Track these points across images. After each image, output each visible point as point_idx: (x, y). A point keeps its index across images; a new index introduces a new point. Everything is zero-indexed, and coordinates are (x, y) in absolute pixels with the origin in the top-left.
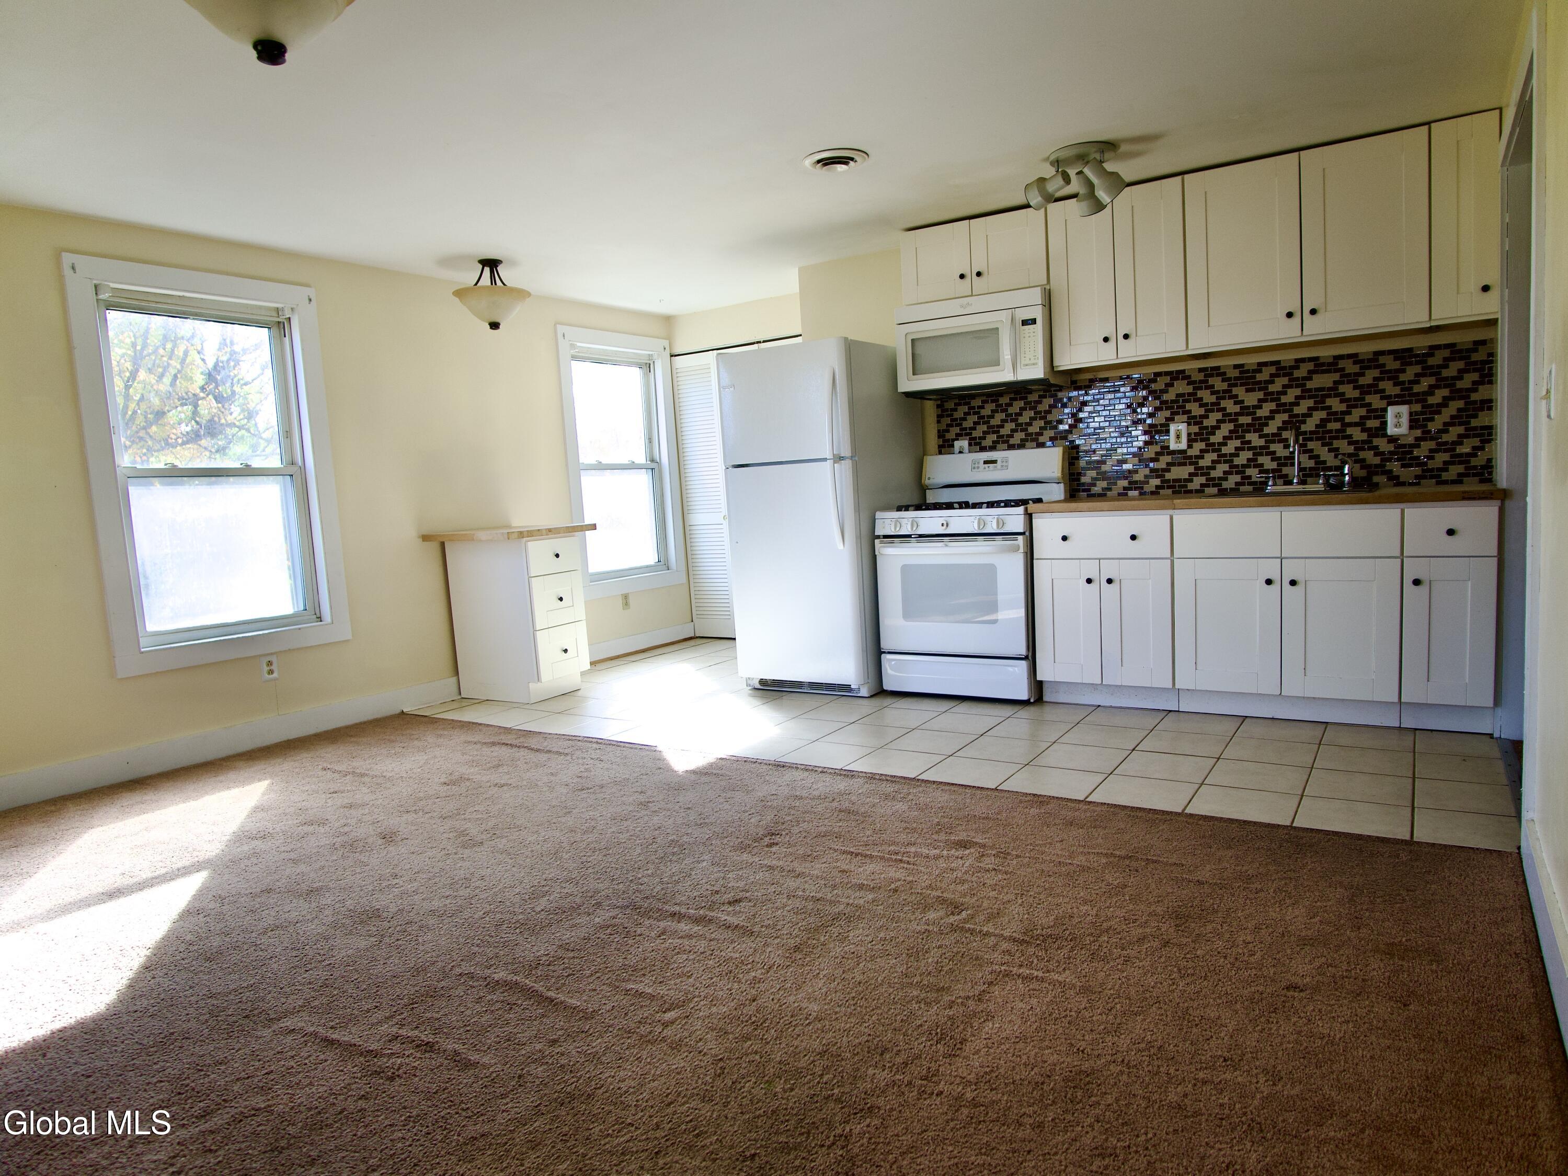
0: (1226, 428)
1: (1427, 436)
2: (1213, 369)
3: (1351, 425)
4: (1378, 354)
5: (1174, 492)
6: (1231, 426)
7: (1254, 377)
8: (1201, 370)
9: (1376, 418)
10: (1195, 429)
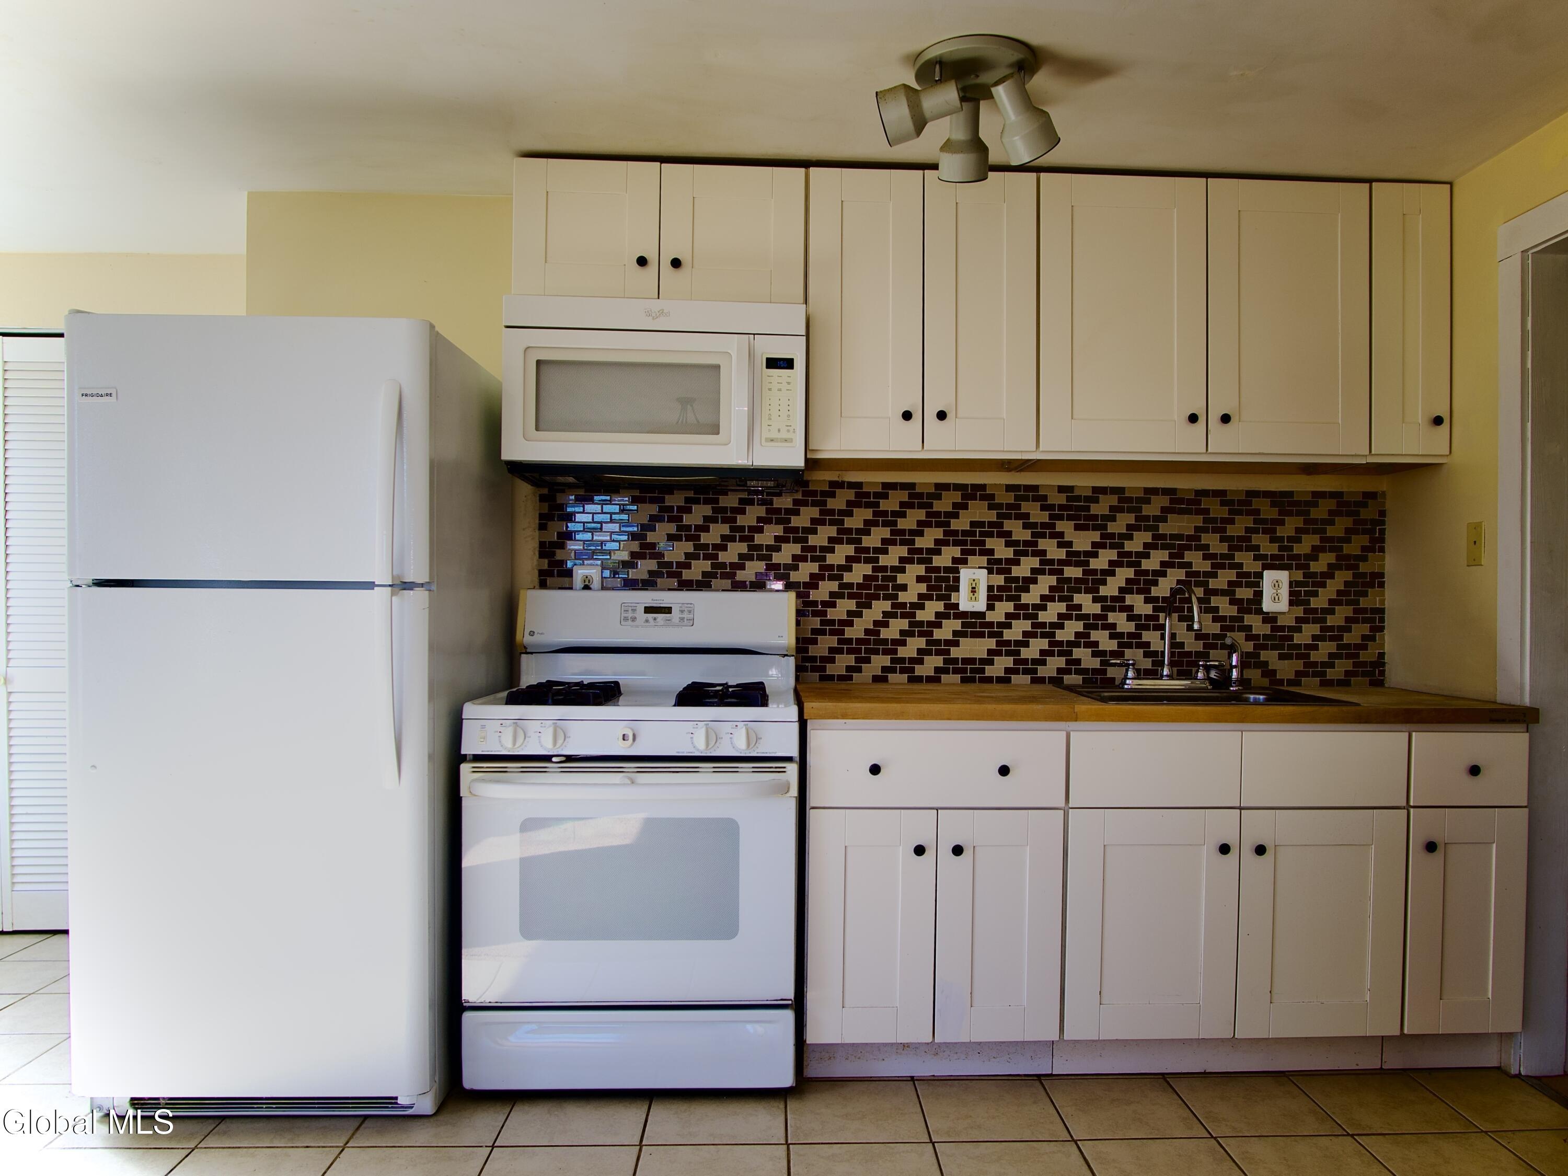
0: (1045, 583)
1: (1311, 616)
2: (1028, 488)
3: (1215, 592)
4: (1252, 494)
5: (964, 680)
6: (1052, 580)
7: (1088, 509)
8: (1009, 488)
9: (1249, 585)
10: (999, 580)
